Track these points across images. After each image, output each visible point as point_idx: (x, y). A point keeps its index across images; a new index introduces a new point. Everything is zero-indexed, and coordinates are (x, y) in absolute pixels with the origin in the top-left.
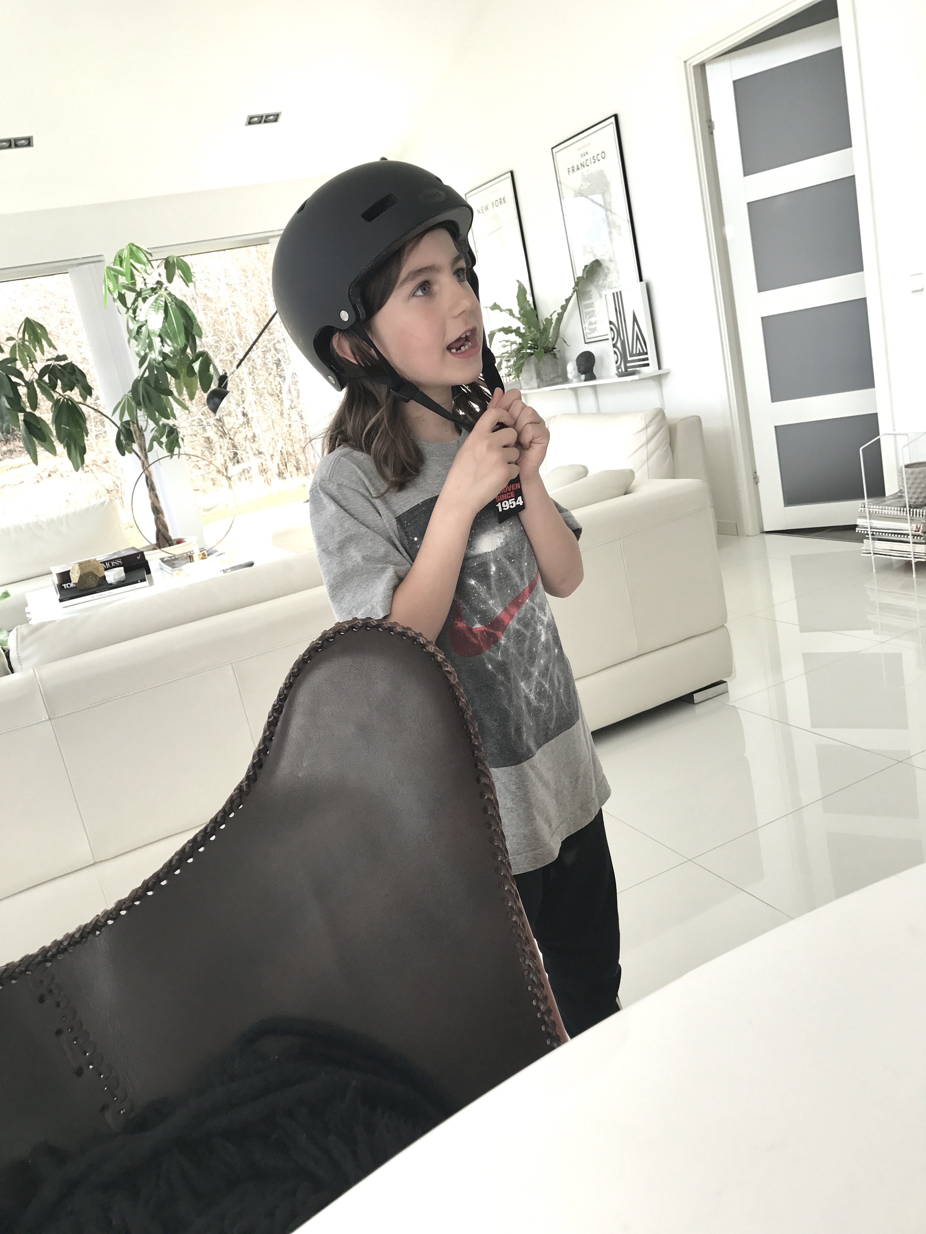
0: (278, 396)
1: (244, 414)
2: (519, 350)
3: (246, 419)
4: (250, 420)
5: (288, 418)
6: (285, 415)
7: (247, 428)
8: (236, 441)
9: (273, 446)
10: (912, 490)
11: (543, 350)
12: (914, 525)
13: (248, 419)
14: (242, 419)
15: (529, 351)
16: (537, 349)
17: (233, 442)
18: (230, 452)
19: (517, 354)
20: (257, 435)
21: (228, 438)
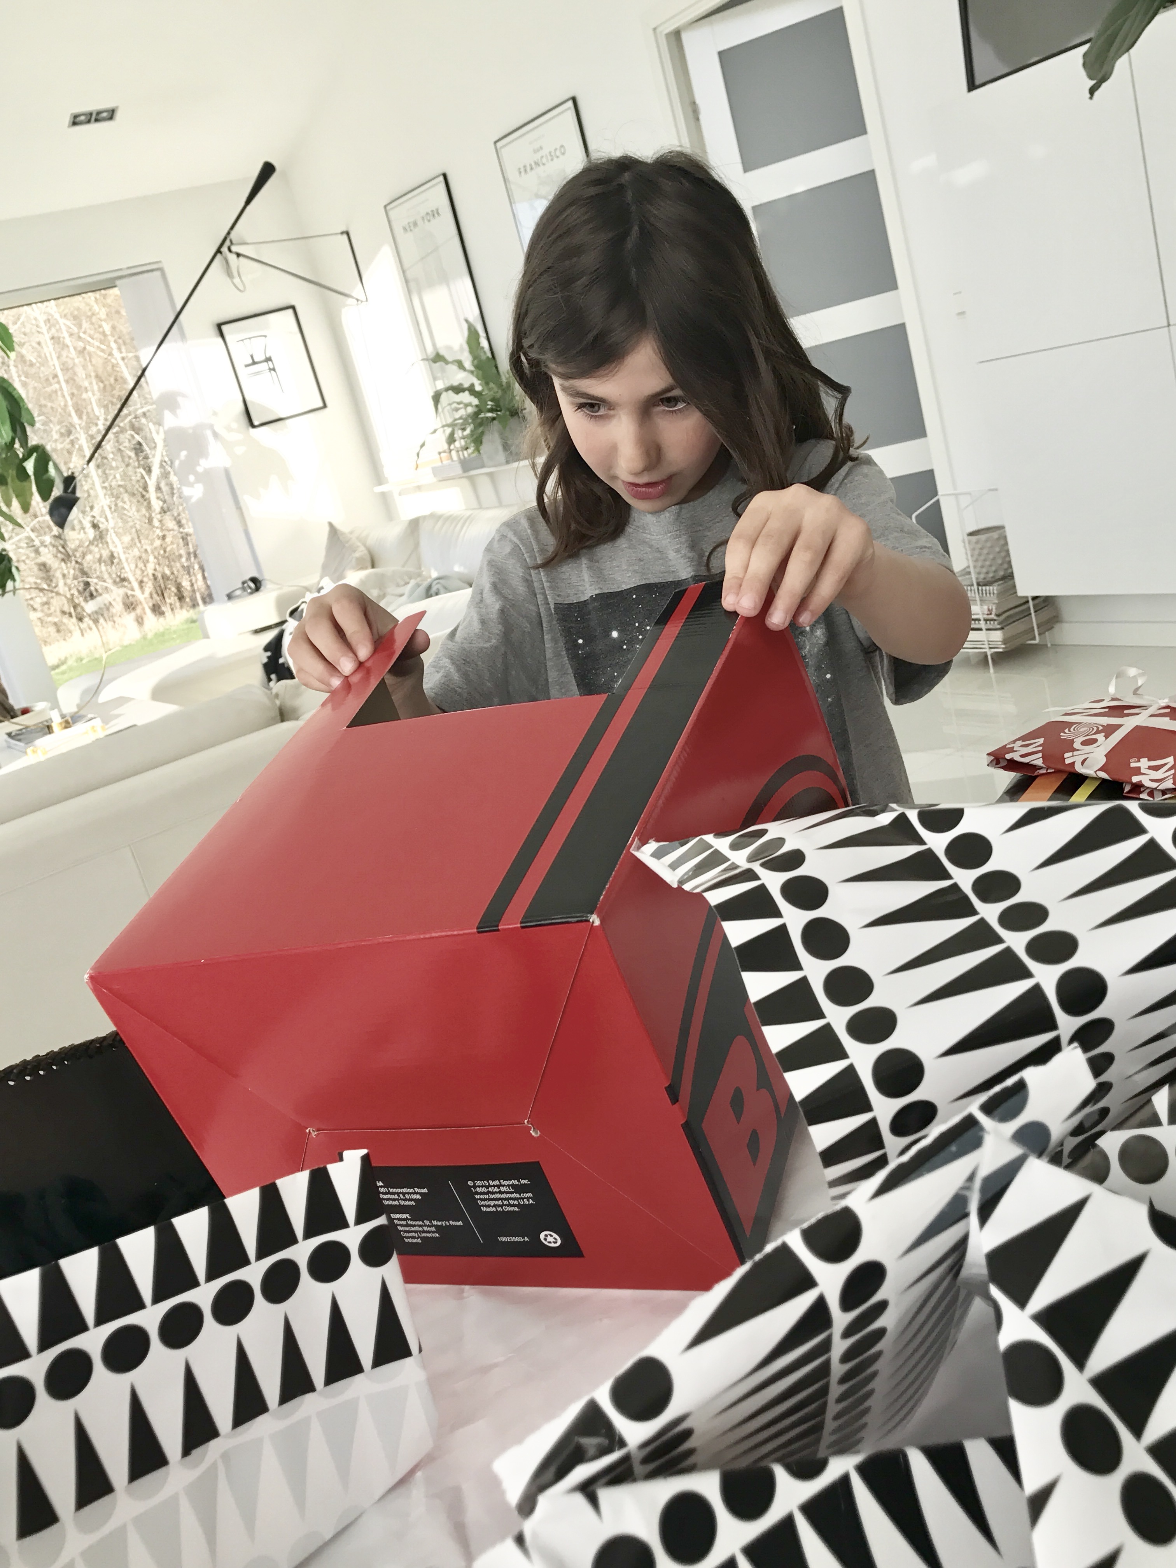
0: (143, 496)
1: (95, 526)
2: (476, 415)
3: (97, 533)
4: (104, 533)
5: (160, 526)
6: (156, 523)
7: (100, 545)
8: (85, 565)
9: (141, 569)
10: (980, 564)
11: (508, 413)
12: (986, 607)
13: (101, 532)
14: (91, 533)
15: (490, 415)
16: (500, 411)
17: (81, 567)
18: (79, 582)
19: (473, 420)
20: (116, 555)
21: (73, 563)
